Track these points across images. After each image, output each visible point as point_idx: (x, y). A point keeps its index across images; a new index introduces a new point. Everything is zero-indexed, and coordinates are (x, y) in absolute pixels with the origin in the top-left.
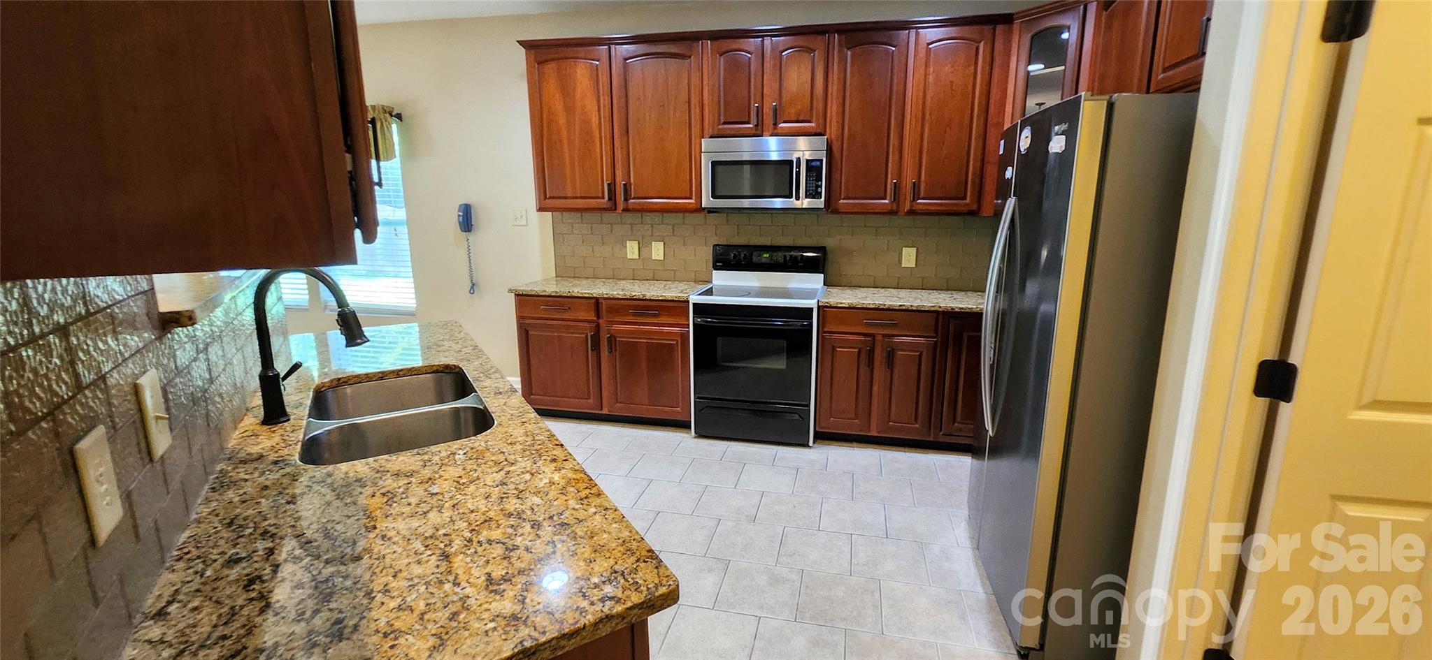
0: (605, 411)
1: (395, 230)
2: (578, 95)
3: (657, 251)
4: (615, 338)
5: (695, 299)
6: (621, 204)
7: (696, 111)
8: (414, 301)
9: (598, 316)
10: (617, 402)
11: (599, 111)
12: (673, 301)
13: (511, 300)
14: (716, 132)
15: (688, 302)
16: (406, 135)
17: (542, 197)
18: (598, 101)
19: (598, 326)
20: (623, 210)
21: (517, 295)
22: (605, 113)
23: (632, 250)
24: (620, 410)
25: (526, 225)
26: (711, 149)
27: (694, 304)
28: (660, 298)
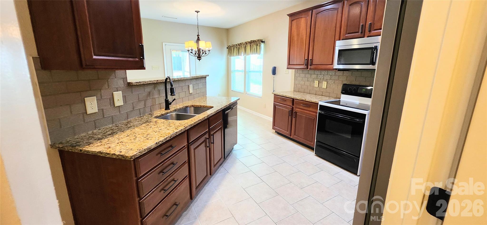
0: (291, 137)
1: (260, 74)
2: (301, 30)
3: (324, 85)
4: (297, 113)
5: (321, 103)
6: (309, 67)
7: (338, 29)
8: (262, 94)
9: (293, 105)
10: (295, 135)
11: (306, 34)
12: (314, 103)
13: (273, 96)
14: (344, 38)
15: (318, 104)
16: (265, 47)
17: (288, 65)
18: (307, 31)
19: (293, 108)
20: (309, 69)
21: (274, 95)
22: (308, 34)
23: (316, 84)
24: (295, 137)
25: (288, 73)
26: (340, 45)
27: (320, 105)
28: (310, 101)
